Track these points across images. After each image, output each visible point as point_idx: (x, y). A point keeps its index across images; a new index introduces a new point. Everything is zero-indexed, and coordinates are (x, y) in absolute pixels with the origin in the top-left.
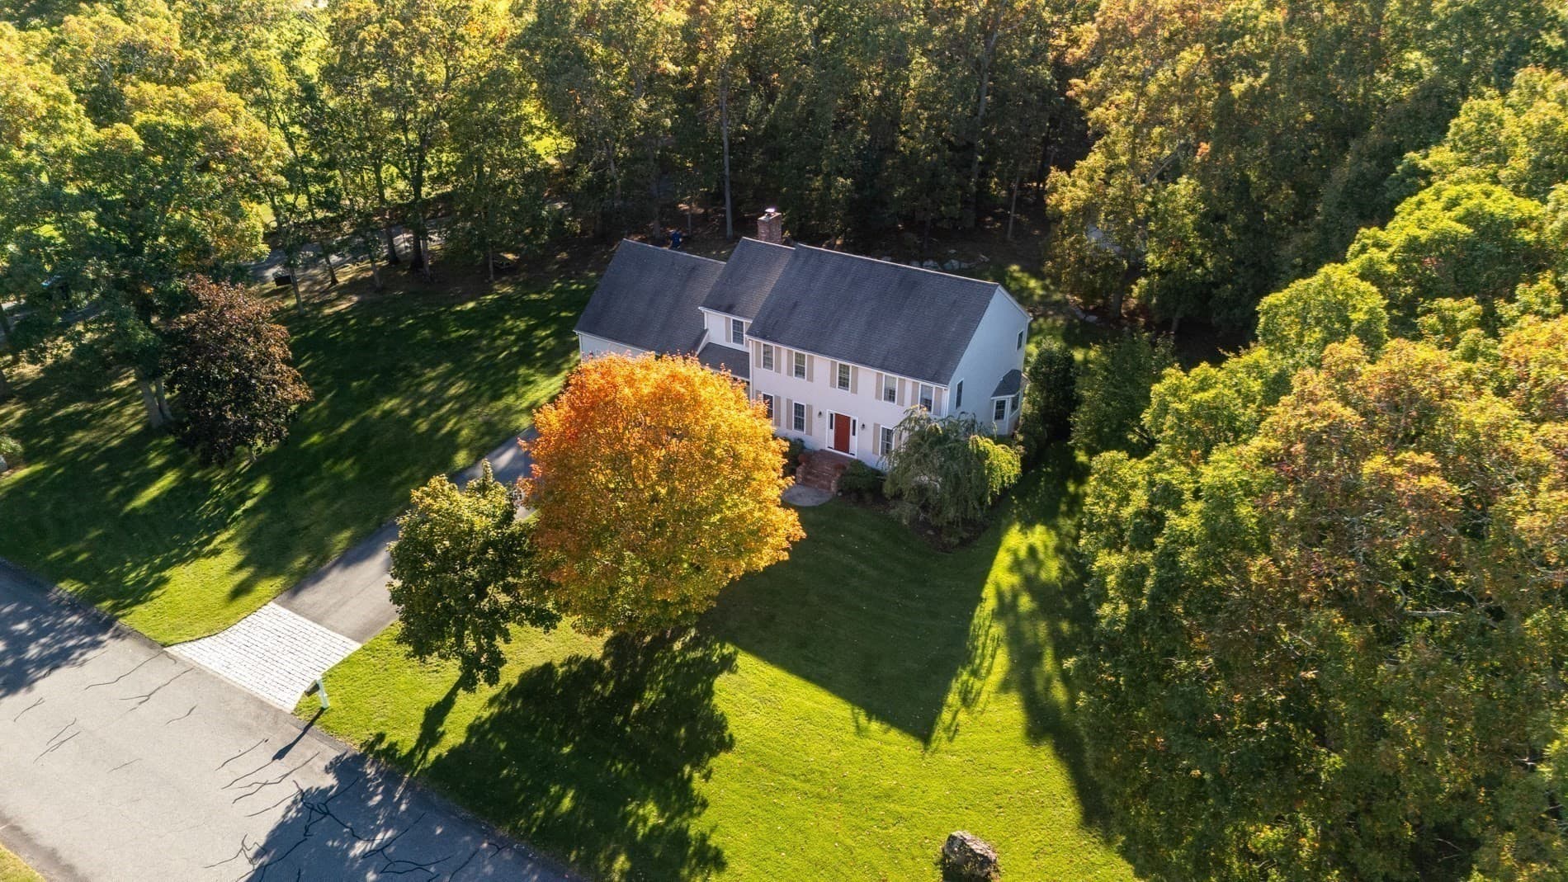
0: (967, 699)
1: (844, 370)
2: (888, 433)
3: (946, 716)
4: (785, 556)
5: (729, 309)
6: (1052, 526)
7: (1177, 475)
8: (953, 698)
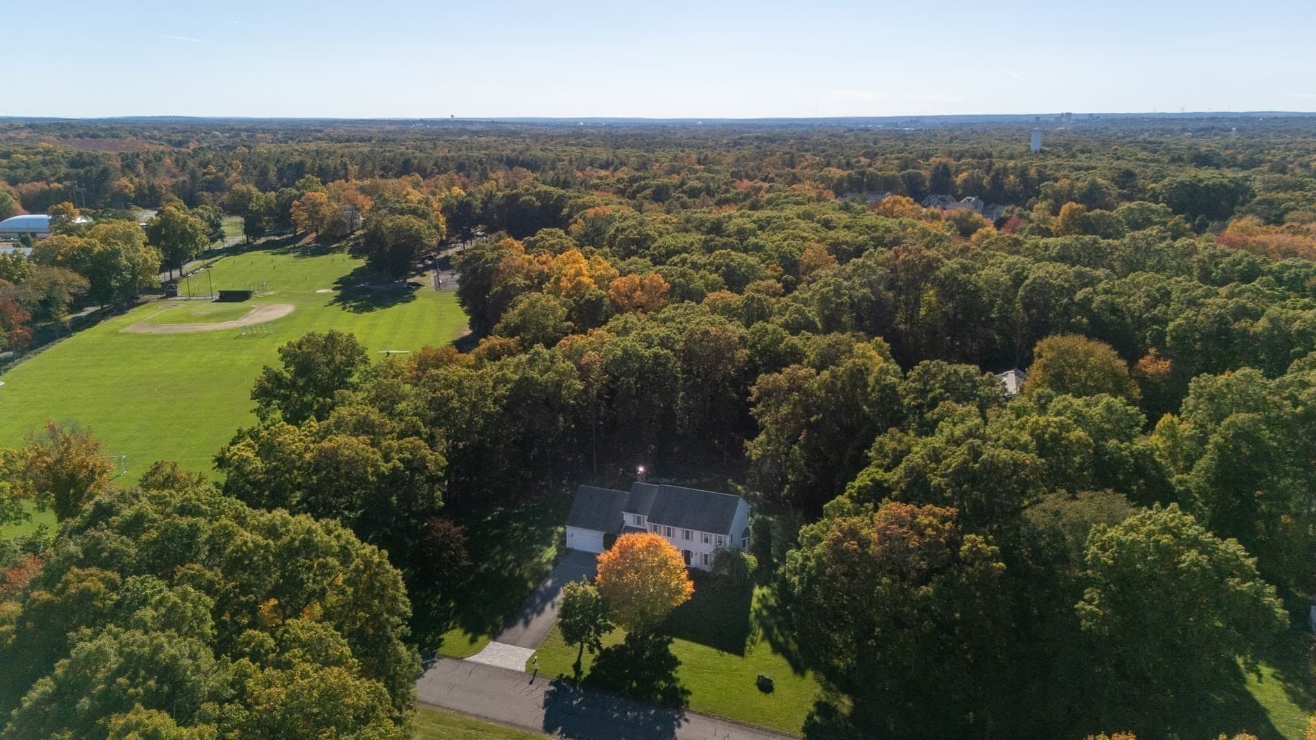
0: (753, 642)
1: (687, 532)
2: (706, 555)
3: (747, 648)
4: (690, 598)
5: (635, 512)
6: (768, 586)
7: (808, 553)
8: (748, 643)
